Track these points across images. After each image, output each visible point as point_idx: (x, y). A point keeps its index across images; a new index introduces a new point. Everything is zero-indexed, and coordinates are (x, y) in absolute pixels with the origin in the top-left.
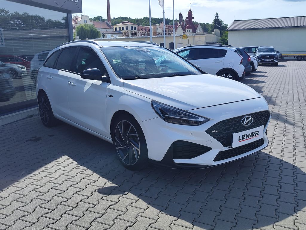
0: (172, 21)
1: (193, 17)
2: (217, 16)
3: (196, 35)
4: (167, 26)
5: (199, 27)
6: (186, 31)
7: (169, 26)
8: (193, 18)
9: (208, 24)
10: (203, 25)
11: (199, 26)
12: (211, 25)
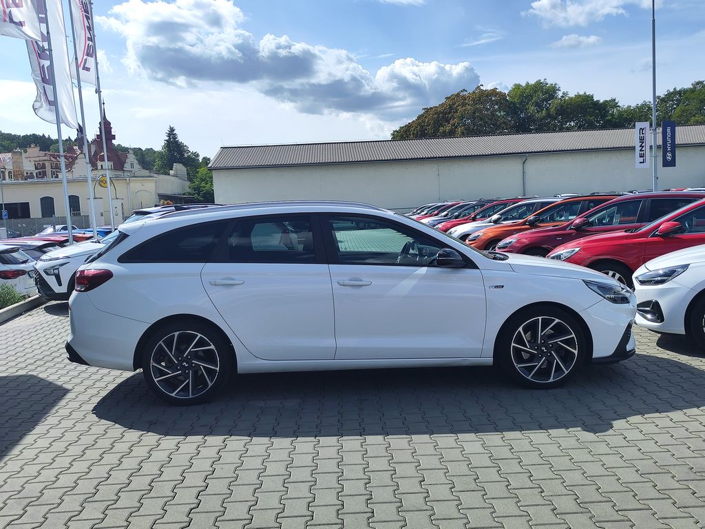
0: (57, 141)
1: (113, 134)
2: (171, 132)
3: (133, 179)
4: (46, 154)
5: (131, 158)
6: (99, 167)
7: (50, 155)
8: (114, 137)
9: (150, 151)
10: (137, 152)
11: (129, 155)
12: (160, 153)
